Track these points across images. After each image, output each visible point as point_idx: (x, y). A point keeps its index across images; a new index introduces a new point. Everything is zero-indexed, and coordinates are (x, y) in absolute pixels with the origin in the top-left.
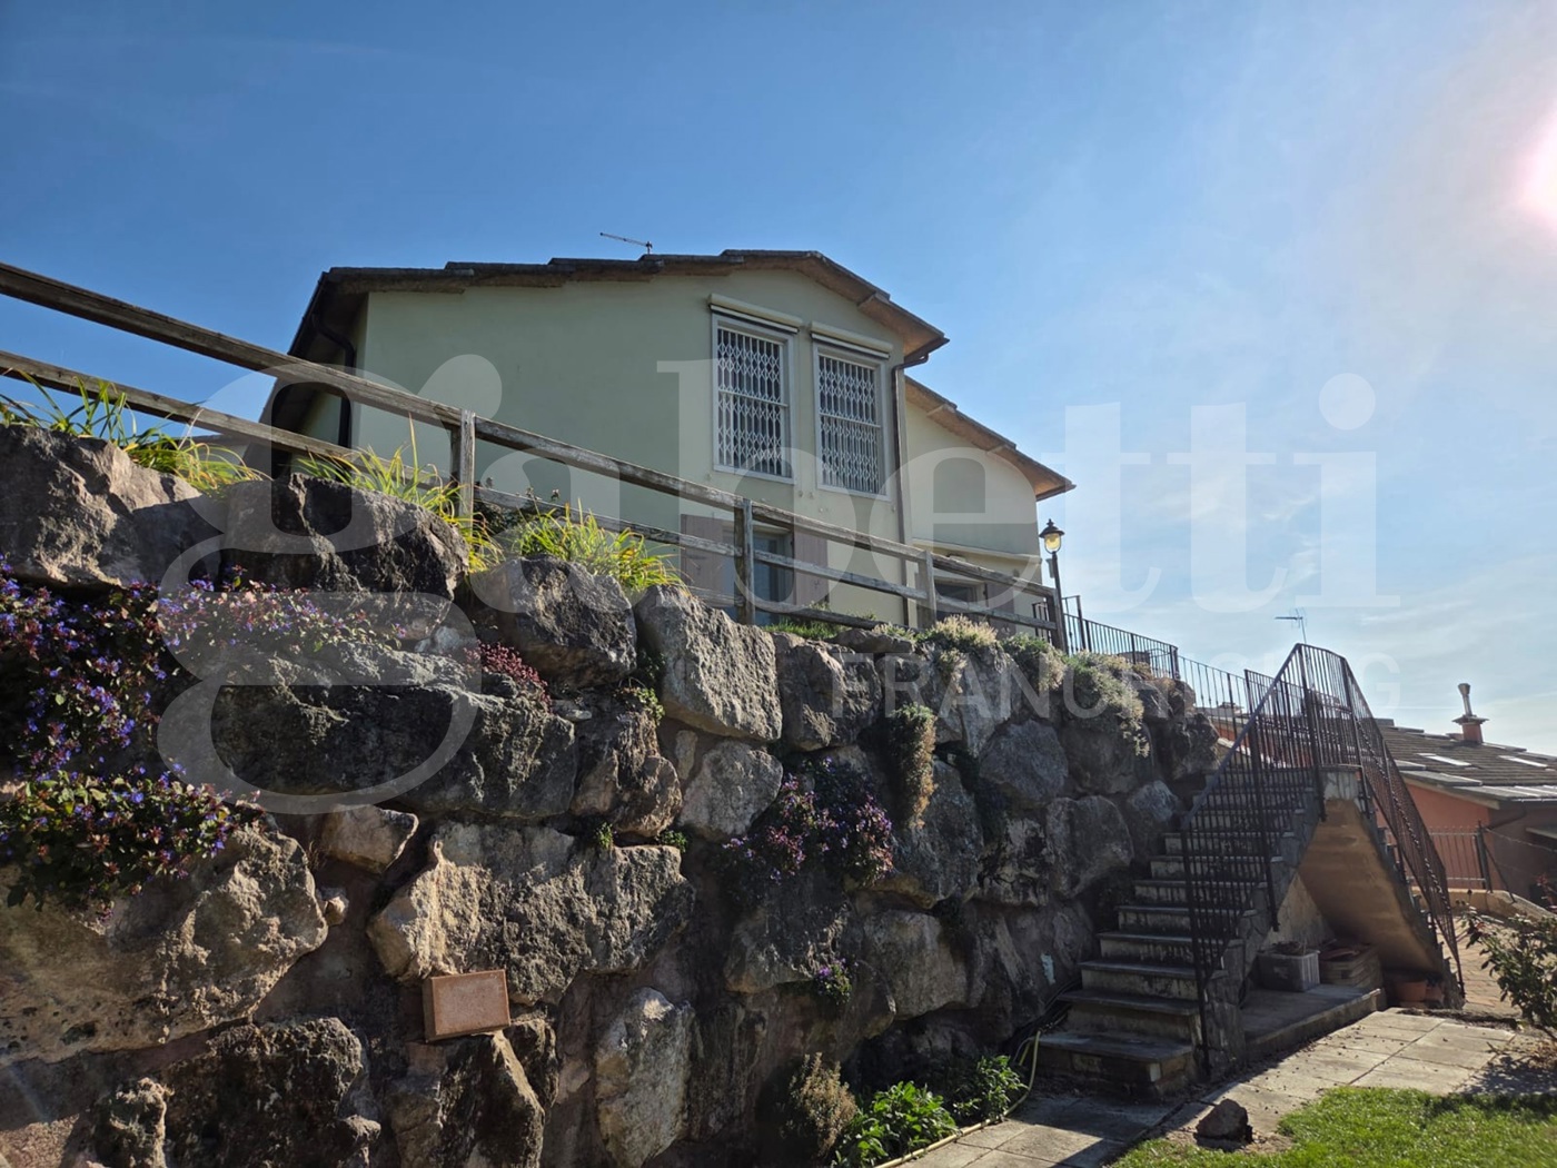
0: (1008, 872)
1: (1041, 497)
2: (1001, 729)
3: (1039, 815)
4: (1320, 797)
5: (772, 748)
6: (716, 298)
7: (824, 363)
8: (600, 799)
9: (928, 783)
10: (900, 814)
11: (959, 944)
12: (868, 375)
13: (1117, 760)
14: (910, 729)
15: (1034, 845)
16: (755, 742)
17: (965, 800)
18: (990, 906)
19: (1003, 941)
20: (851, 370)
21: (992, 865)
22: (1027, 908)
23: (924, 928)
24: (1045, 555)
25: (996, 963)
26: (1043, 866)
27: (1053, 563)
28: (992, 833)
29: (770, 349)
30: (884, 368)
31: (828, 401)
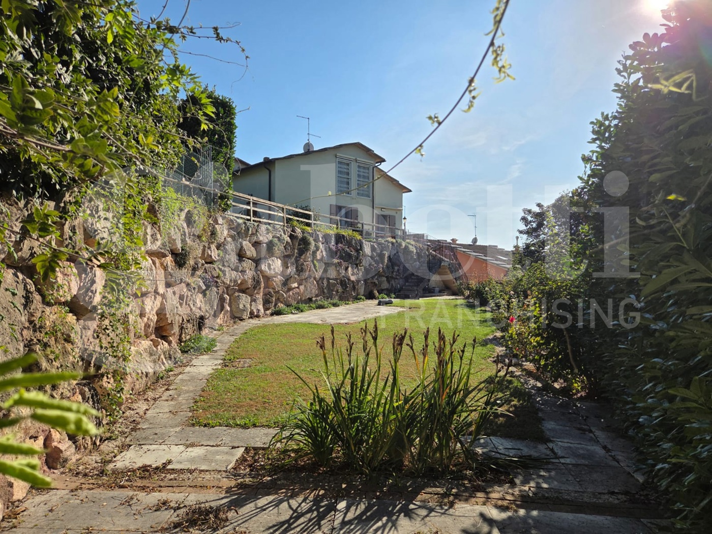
0: (395, 273)
1: (404, 192)
2: (395, 254)
3: (399, 266)
4: (440, 265)
6: (338, 154)
7: (359, 167)
8: (358, 262)
9: (386, 261)
11: (388, 281)
12: (368, 169)
14: (384, 255)
15: (398, 270)
17: (390, 264)
18: (392, 277)
19: (393, 282)
20: (364, 168)
21: (393, 272)
22: (397, 279)
23: (385, 279)
24: (403, 222)
25: (392, 285)
26: (399, 273)
27: (405, 224)
28: (393, 268)
29: (348, 165)
30: (371, 167)
31: (359, 176)
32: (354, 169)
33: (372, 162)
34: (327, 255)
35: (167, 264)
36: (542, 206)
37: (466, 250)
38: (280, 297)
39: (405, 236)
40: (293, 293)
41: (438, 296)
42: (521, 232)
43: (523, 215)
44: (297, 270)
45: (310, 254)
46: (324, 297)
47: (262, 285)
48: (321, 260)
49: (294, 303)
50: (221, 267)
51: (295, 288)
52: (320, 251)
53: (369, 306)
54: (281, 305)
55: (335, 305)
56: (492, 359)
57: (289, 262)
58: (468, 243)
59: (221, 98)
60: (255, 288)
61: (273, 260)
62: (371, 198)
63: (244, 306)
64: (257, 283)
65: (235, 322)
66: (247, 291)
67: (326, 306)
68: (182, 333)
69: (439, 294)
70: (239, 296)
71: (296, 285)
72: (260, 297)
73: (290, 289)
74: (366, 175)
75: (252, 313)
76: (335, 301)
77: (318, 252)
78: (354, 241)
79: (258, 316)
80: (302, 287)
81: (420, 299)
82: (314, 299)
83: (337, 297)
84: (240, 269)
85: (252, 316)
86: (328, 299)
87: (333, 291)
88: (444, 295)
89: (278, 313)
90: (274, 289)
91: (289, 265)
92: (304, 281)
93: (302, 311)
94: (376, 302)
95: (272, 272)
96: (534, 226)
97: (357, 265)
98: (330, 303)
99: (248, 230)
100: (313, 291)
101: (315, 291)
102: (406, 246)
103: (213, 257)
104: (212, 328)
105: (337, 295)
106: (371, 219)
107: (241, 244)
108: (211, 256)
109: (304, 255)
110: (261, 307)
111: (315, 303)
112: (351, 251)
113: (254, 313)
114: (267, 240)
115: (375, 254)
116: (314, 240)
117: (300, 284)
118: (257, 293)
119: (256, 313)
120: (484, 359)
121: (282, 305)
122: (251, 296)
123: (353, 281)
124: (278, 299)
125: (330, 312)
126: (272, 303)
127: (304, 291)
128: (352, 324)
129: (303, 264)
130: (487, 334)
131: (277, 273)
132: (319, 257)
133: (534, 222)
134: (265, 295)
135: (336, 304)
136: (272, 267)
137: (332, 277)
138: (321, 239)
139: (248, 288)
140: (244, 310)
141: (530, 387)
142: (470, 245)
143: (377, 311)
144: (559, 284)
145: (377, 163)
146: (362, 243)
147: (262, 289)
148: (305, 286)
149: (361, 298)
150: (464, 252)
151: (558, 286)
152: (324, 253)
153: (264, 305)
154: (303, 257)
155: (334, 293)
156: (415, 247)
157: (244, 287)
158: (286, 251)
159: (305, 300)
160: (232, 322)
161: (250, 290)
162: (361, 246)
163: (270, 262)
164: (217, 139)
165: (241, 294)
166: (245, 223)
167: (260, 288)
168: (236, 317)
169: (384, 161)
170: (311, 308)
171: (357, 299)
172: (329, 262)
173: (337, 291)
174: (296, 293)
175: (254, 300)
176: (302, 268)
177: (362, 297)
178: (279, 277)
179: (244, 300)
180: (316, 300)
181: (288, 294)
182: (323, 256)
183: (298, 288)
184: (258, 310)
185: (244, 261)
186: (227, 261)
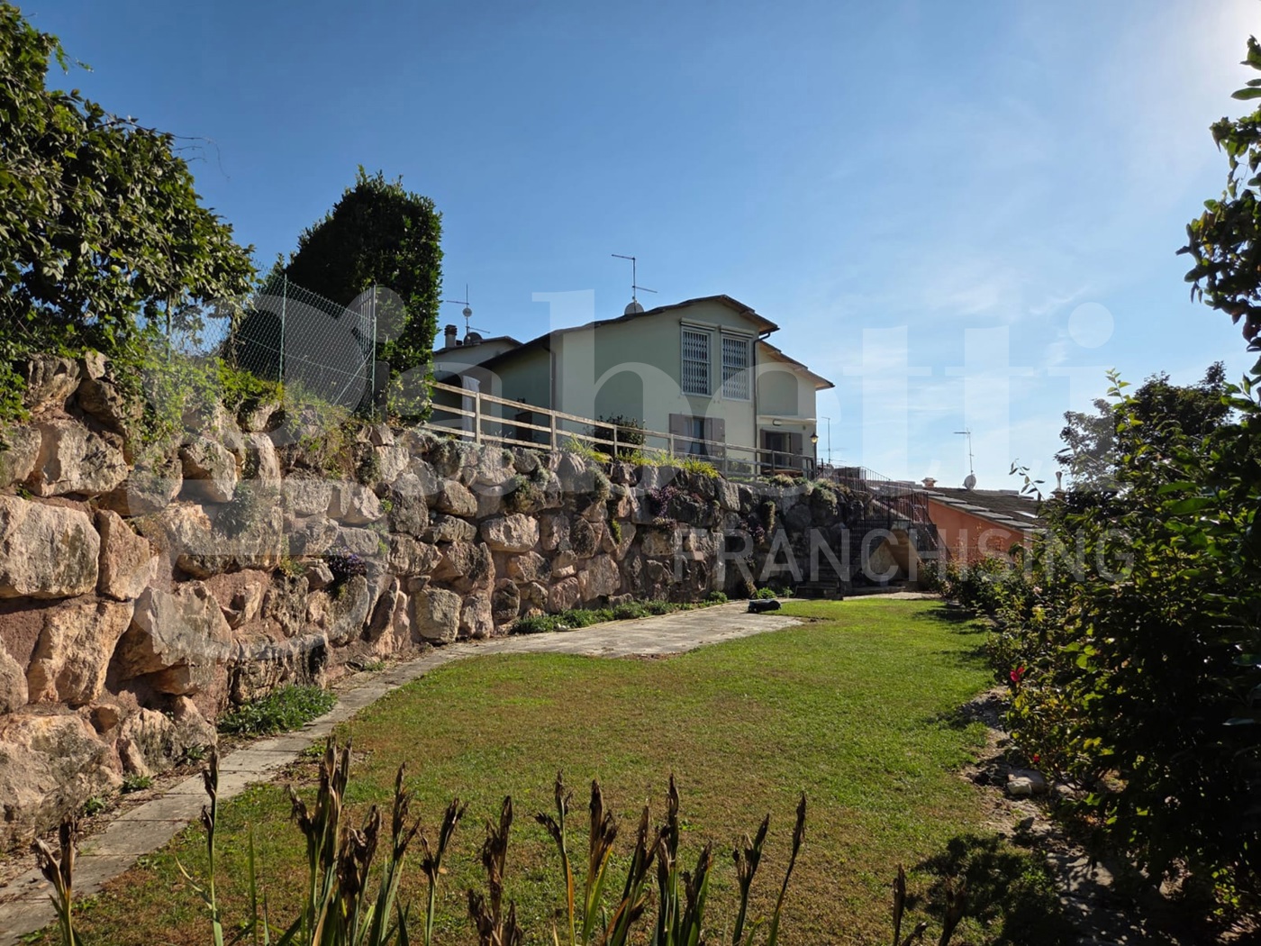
0: (791, 546)
1: (818, 388)
2: (792, 507)
3: (801, 531)
5: (738, 512)
6: (684, 319)
7: (726, 341)
8: (710, 523)
9: (773, 521)
10: (766, 528)
12: (744, 345)
13: (827, 516)
14: (769, 508)
15: (799, 539)
16: (735, 511)
17: (782, 526)
20: (736, 343)
22: (797, 557)
23: (771, 557)
26: (802, 545)
27: (814, 447)
28: (789, 535)
29: (704, 338)
30: (750, 342)
31: (726, 359)
32: (716, 347)
33: (753, 332)
34: (641, 509)
35: (180, 526)
36: (1108, 405)
37: (952, 500)
38: (533, 596)
39: (816, 471)
40: (564, 588)
41: (886, 592)
42: (1063, 460)
43: (1066, 424)
44: (573, 539)
45: (602, 506)
46: (634, 595)
47: (492, 571)
48: (629, 517)
49: (567, 608)
50: (386, 533)
51: (569, 576)
52: (625, 499)
53: (727, 615)
54: (536, 613)
55: (657, 611)
56: (974, 771)
57: (554, 523)
58: (957, 487)
59: (408, 197)
60: (473, 577)
61: (516, 520)
62: (751, 400)
63: (445, 615)
64: (478, 568)
65: (421, 651)
66: (457, 583)
67: (636, 613)
68: (236, 684)
69: (888, 588)
70: (432, 594)
71: (571, 570)
72: (485, 596)
73: (557, 579)
74: (742, 356)
75: (464, 629)
76: (659, 602)
77: (620, 503)
78: (701, 482)
79: (478, 637)
80: (585, 576)
81: (845, 599)
82: (612, 599)
83: (664, 595)
84: (436, 538)
85: (465, 635)
86: (643, 598)
87: (655, 581)
88: (899, 591)
89: (525, 629)
90: (520, 578)
91: (555, 529)
92: (589, 562)
93: (579, 625)
94: (745, 604)
95: (516, 544)
96: (1091, 448)
97: (708, 528)
98: (646, 608)
99: (459, 457)
100: (611, 582)
101: (613, 582)
102: (815, 490)
103: (365, 512)
104: (356, 665)
105: (664, 589)
106: (752, 440)
107: (440, 485)
108: (359, 511)
109: (588, 509)
110: (487, 617)
111: (614, 606)
112: (696, 501)
113: (470, 628)
114: (503, 479)
115: (748, 507)
116: (612, 480)
117: (579, 569)
118: (479, 587)
119: (473, 630)
120: (952, 769)
121: (539, 612)
122: (465, 593)
123: (699, 562)
124: (530, 599)
125: (639, 626)
126: (513, 607)
127: (589, 583)
128: (665, 657)
129: (586, 527)
130: (974, 692)
131: (528, 546)
132: (622, 513)
133: (1090, 439)
134: (498, 590)
135: (658, 609)
136: (514, 534)
137: (652, 554)
138: (627, 477)
139: (458, 578)
140: (445, 625)
141: (1074, 886)
142: (960, 490)
143: (738, 625)
144: (1154, 574)
145: (761, 333)
146: (721, 484)
147: (491, 580)
148: (592, 572)
149: (717, 597)
150: (948, 503)
151: (1151, 580)
152: (635, 505)
153: (494, 612)
154: (586, 513)
155: (658, 586)
156: (836, 492)
157: (447, 575)
158: (548, 502)
159: (592, 601)
160: (415, 649)
161: (461, 581)
162: (717, 491)
163: (509, 523)
164: (397, 277)
165: (438, 591)
166: (451, 444)
167: (486, 578)
168: (426, 638)
169: (775, 328)
170: (603, 618)
171: (709, 598)
172: (645, 522)
173: (664, 583)
174: (570, 586)
175: (469, 603)
176: (584, 536)
177: (721, 595)
178: (531, 553)
179: (447, 604)
180: (617, 601)
181: (552, 589)
182: (631, 510)
183: (575, 575)
184: (481, 624)
185: (446, 521)
186: (402, 522)
